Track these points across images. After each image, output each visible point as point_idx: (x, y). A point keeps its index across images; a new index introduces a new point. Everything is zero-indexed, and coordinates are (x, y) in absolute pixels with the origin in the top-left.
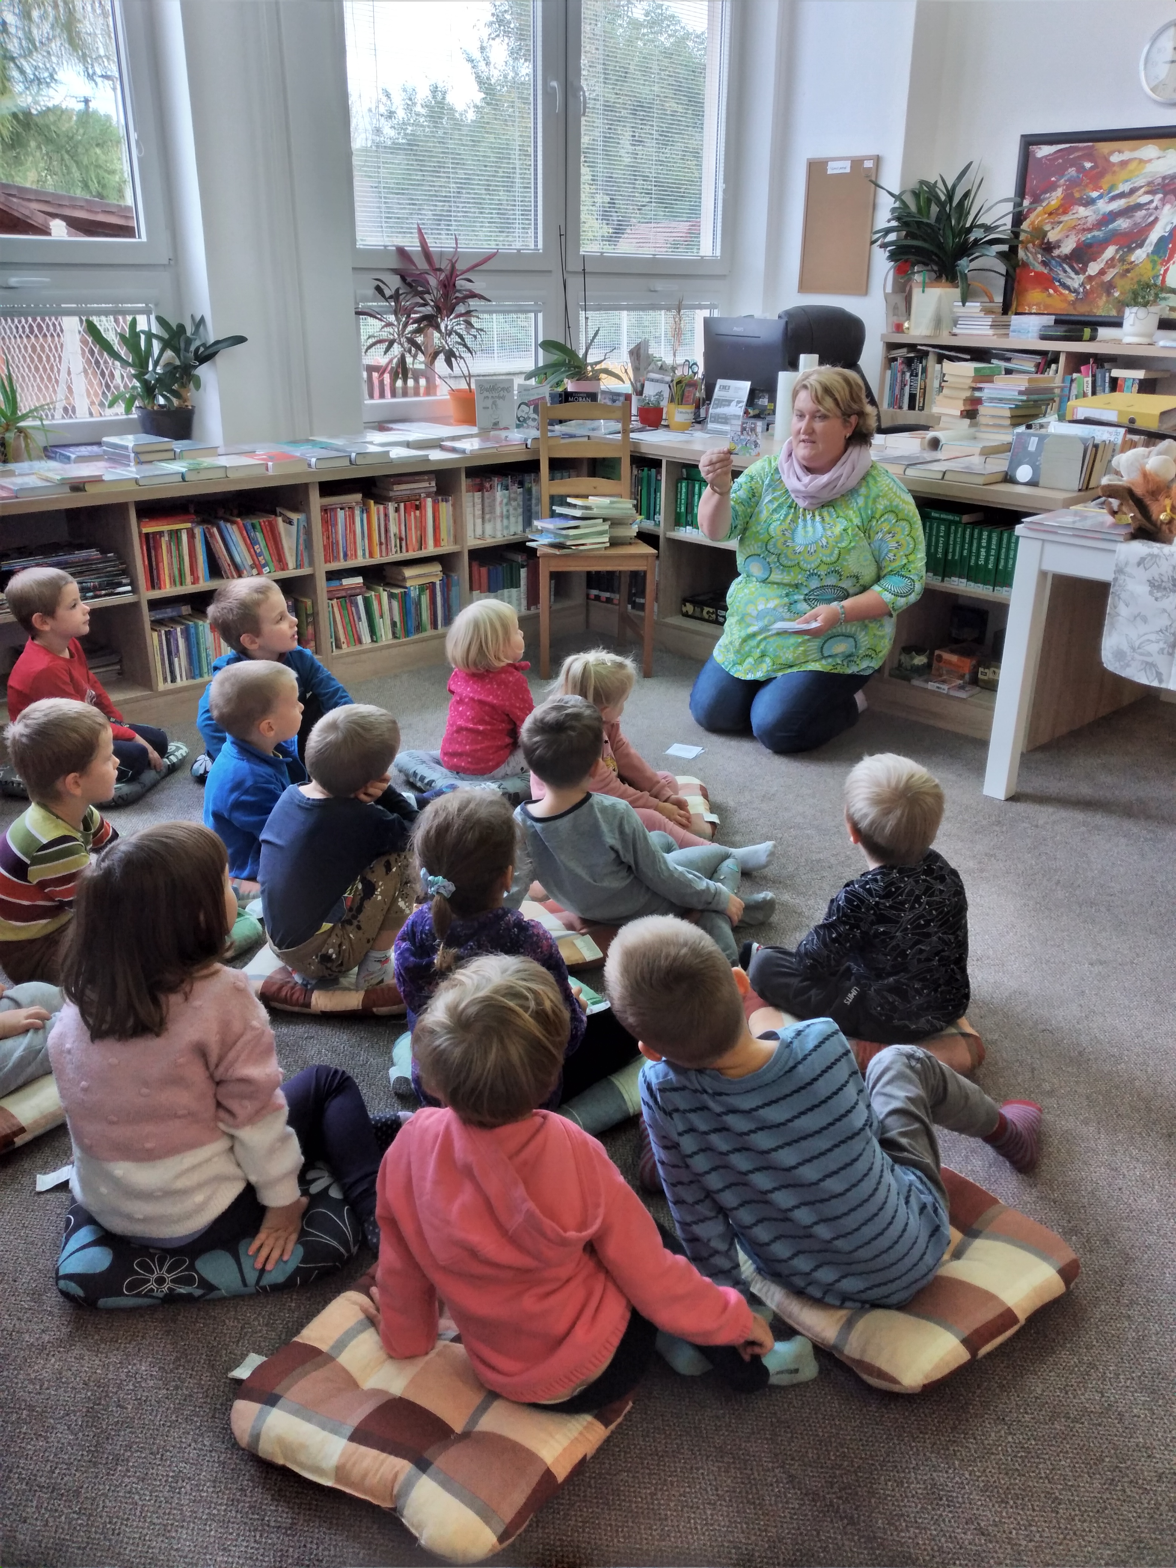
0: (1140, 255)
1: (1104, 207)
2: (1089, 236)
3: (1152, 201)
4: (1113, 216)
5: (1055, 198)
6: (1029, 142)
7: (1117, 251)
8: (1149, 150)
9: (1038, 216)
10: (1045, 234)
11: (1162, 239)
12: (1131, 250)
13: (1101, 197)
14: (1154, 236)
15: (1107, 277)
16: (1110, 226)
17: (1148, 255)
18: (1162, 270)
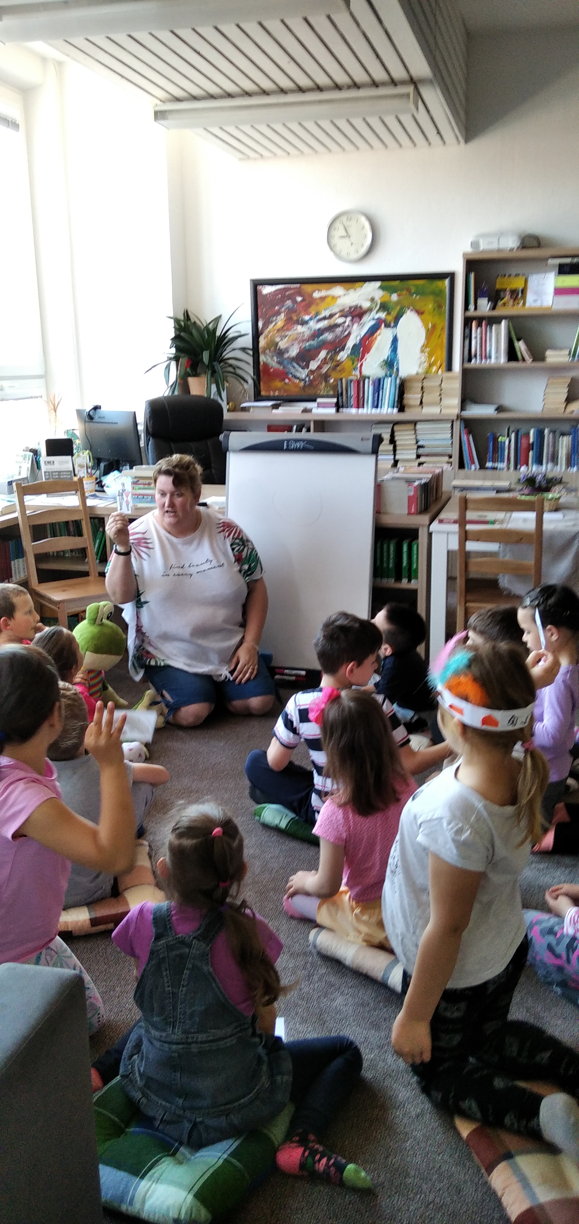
0: (343, 356)
1: (315, 326)
2: (307, 344)
3: (345, 322)
4: (321, 332)
5: (280, 320)
6: (256, 285)
7: (328, 353)
8: (337, 290)
9: (269, 332)
10: (277, 343)
11: (355, 346)
12: (337, 353)
13: (311, 319)
14: (350, 344)
15: (324, 370)
16: (321, 338)
17: (348, 356)
18: (359, 365)
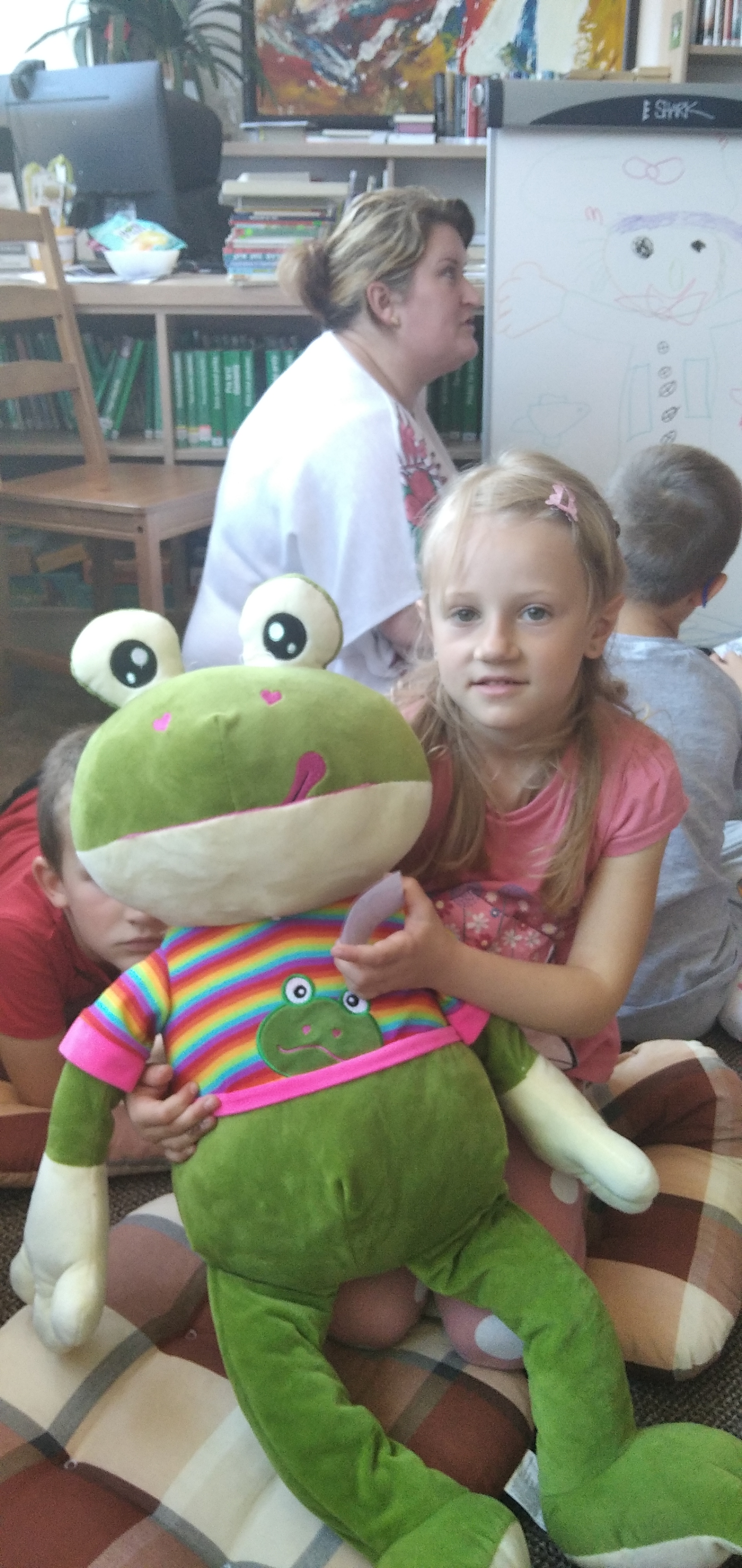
0: (428, 32)
7: (397, 27)
11: (453, 11)
12: (416, 26)
14: (443, 7)
15: (389, 63)
17: (438, 33)
18: (459, 54)
